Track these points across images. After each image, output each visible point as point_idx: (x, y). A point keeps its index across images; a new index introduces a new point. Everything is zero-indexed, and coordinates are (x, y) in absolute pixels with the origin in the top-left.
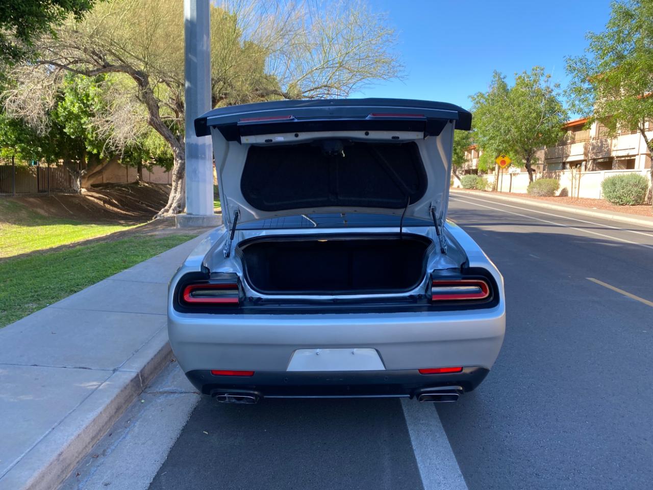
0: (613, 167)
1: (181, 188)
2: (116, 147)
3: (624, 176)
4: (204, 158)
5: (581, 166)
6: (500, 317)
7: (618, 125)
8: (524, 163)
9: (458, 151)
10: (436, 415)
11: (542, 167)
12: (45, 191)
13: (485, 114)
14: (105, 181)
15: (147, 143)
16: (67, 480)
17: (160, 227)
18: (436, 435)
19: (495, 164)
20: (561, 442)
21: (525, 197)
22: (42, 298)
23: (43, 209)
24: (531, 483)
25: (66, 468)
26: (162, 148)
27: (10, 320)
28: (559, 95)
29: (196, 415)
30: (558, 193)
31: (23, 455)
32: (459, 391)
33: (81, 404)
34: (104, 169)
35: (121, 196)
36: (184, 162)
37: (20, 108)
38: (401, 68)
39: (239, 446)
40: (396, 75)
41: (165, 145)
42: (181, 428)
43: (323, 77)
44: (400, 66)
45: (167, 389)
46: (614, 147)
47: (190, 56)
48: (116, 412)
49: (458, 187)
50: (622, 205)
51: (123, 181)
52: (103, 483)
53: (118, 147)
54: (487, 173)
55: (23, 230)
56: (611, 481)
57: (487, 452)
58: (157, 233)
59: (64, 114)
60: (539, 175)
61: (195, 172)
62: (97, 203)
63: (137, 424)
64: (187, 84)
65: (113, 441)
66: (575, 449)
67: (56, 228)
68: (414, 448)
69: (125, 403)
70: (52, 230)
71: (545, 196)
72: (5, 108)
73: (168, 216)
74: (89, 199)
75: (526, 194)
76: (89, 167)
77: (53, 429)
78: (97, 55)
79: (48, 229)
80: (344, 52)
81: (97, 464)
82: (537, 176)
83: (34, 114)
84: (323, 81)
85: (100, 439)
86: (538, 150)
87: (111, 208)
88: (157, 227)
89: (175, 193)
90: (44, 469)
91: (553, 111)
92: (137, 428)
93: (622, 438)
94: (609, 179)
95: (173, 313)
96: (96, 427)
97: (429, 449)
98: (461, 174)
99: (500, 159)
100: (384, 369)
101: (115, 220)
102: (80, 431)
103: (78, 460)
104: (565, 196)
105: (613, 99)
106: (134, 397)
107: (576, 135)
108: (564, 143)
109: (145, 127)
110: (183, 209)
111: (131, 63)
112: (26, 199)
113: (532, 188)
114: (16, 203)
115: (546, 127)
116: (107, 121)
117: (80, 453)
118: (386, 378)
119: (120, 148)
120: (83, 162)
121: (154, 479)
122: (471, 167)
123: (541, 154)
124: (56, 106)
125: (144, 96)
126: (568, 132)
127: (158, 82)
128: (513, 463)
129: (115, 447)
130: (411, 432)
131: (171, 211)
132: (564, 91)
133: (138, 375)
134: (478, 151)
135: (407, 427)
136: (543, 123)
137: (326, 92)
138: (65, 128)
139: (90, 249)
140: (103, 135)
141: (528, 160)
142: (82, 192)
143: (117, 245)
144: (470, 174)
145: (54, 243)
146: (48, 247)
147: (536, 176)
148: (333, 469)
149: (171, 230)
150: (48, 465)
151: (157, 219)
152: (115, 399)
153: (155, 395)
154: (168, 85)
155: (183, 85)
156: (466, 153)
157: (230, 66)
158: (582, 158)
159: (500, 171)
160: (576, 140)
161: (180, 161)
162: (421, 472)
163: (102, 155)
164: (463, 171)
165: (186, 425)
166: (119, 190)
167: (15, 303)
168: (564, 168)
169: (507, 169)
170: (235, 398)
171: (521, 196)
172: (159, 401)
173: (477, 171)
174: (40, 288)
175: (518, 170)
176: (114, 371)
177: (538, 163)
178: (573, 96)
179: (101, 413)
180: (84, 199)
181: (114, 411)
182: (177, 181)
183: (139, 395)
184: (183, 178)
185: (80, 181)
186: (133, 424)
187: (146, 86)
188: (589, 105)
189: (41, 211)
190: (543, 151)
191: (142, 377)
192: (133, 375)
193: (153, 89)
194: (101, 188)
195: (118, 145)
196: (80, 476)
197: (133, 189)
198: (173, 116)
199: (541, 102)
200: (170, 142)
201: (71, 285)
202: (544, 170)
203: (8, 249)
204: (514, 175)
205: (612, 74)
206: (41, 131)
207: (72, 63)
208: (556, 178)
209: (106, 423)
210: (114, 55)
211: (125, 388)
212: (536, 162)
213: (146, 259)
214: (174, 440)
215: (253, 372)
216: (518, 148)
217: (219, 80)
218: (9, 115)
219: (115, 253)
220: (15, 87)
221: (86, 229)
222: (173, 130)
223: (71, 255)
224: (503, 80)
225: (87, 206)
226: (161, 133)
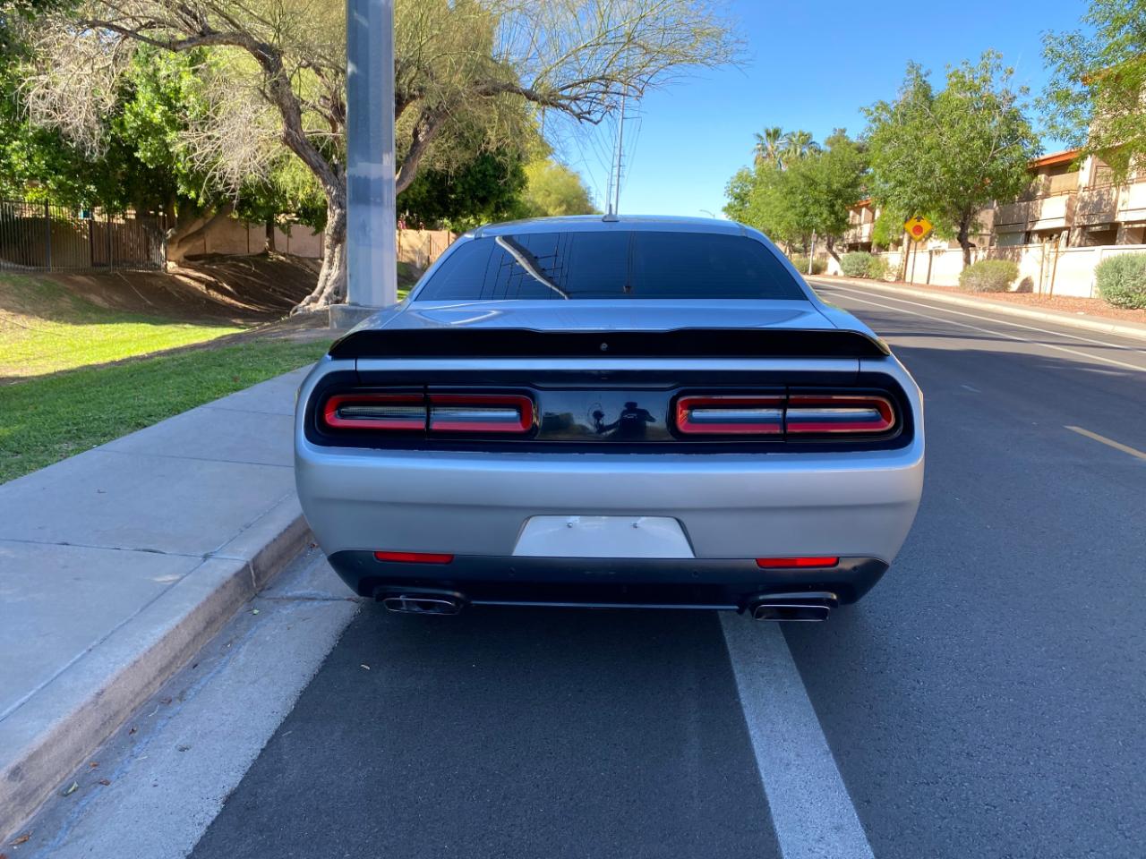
0: (1117, 241)
1: (341, 260)
2: (227, 184)
3: (1137, 256)
4: (380, 204)
5: (1059, 236)
6: (913, 466)
7: (1132, 162)
8: (957, 233)
9: (837, 208)
10: (786, 649)
11: (987, 239)
12: (104, 265)
13: (888, 141)
14: (209, 251)
15: (281, 180)
16: (113, 739)
17: (302, 327)
18: (784, 683)
19: (904, 233)
20: (1015, 699)
21: (954, 291)
22: (84, 434)
23: (100, 295)
24: (958, 768)
25: (111, 718)
26: (308, 189)
27: (26, 468)
28: (1026, 106)
29: (349, 638)
30: (1014, 286)
31: (31, 693)
32: (830, 602)
33: (141, 611)
34: (206, 226)
35: (238, 277)
36: (345, 212)
37: (55, 110)
38: (741, 47)
39: (425, 691)
40: (729, 58)
41: (314, 183)
42: (322, 658)
43: (596, 60)
44: (737, 42)
45: (298, 593)
46: (1123, 205)
47: (355, 14)
48: (205, 628)
49: (836, 274)
50: (1131, 308)
51: (241, 251)
52: (176, 747)
53: (230, 184)
54: (887, 250)
55: (66, 331)
56: (1108, 769)
57: (876, 715)
58: (296, 336)
59: (135, 125)
60: (982, 255)
61: (364, 227)
62: (196, 289)
63: (244, 650)
64: (351, 68)
65: (199, 676)
66: (1040, 712)
67: (123, 328)
68: (743, 703)
69: (222, 614)
70: (116, 331)
71: (990, 290)
72: (28, 109)
73: (318, 308)
74: (179, 280)
75: (957, 287)
76: (180, 224)
77: (90, 650)
78: (189, 13)
79: (109, 330)
80: (636, 15)
81: (169, 715)
82: (979, 255)
83: (78, 120)
84: (597, 68)
85: (176, 673)
86: (982, 209)
87: (220, 297)
88: (296, 326)
89: (330, 268)
90: (67, 718)
91: (1013, 137)
92: (242, 655)
93: (1128, 697)
94: (1110, 261)
95: (303, 443)
96: (169, 651)
97: (771, 707)
98: (842, 251)
99: (913, 223)
100: (692, 556)
101: (227, 318)
102: (137, 656)
103: (132, 706)
104: (1028, 292)
105: (1126, 113)
106: (240, 603)
107: (1053, 182)
108: (1030, 197)
109: (277, 149)
110: (344, 297)
111: (250, 29)
112: (70, 277)
113: (968, 276)
114: (53, 283)
115: (999, 165)
116: (209, 138)
117: (138, 694)
118: (695, 573)
119: (233, 186)
120: (171, 214)
121: (269, 742)
122: (860, 238)
123: (986, 217)
124: (119, 108)
125: (273, 90)
126: (1039, 176)
127: (300, 66)
128: (925, 734)
129: (203, 687)
130: (738, 677)
131: (322, 300)
132: (1036, 101)
133: (247, 566)
134: (872, 209)
135: (731, 667)
136: (993, 159)
137: (602, 88)
138: (136, 149)
139: (177, 361)
140: (203, 162)
141: (963, 226)
142: (168, 268)
143: (225, 354)
144: (857, 250)
145: (119, 354)
146: (108, 360)
147: (976, 257)
148: (594, 735)
149: (322, 331)
150: (76, 711)
151: (297, 313)
152: (204, 604)
153: (277, 602)
154: (318, 71)
155: (344, 72)
156: (851, 213)
157: (429, 36)
158: (1062, 223)
159: (913, 246)
160: (1051, 191)
161: (338, 211)
162: (755, 745)
163: (201, 201)
164: (845, 246)
165: (331, 653)
166: (234, 266)
167: (37, 442)
168: (1028, 240)
169: (923, 243)
170: (419, 604)
171: (948, 291)
172: (285, 612)
173: (870, 246)
174: (83, 418)
175: (945, 245)
176: (206, 557)
177: (980, 232)
178: (1052, 107)
179: (177, 627)
180: (172, 280)
181: (202, 625)
182: (332, 247)
183: (250, 600)
184: (344, 241)
185: (165, 248)
186: (236, 650)
187: (277, 72)
188: (1081, 124)
189: (97, 300)
190: (991, 212)
191: (254, 569)
192: (239, 565)
193: (290, 79)
194: (202, 262)
195: (229, 181)
196: (136, 734)
197: (257, 264)
198: (327, 131)
199: (993, 119)
200: (320, 176)
201: (137, 415)
202: (991, 245)
203: (39, 363)
204: (936, 253)
205: (1128, 66)
206: (91, 151)
207: (145, 26)
208: (1012, 259)
209: (187, 645)
210: (221, 14)
211: (224, 587)
212: (978, 230)
213: (273, 377)
214: (308, 679)
215: (451, 556)
216: (945, 204)
217: (409, 64)
218: (35, 124)
219: (220, 365)
220: (44, 72)
221: (174, 332)
222: (326, 155)
223: (143, 370)
224: (924, 78)
225: (177, 292)
226: (304, 160)
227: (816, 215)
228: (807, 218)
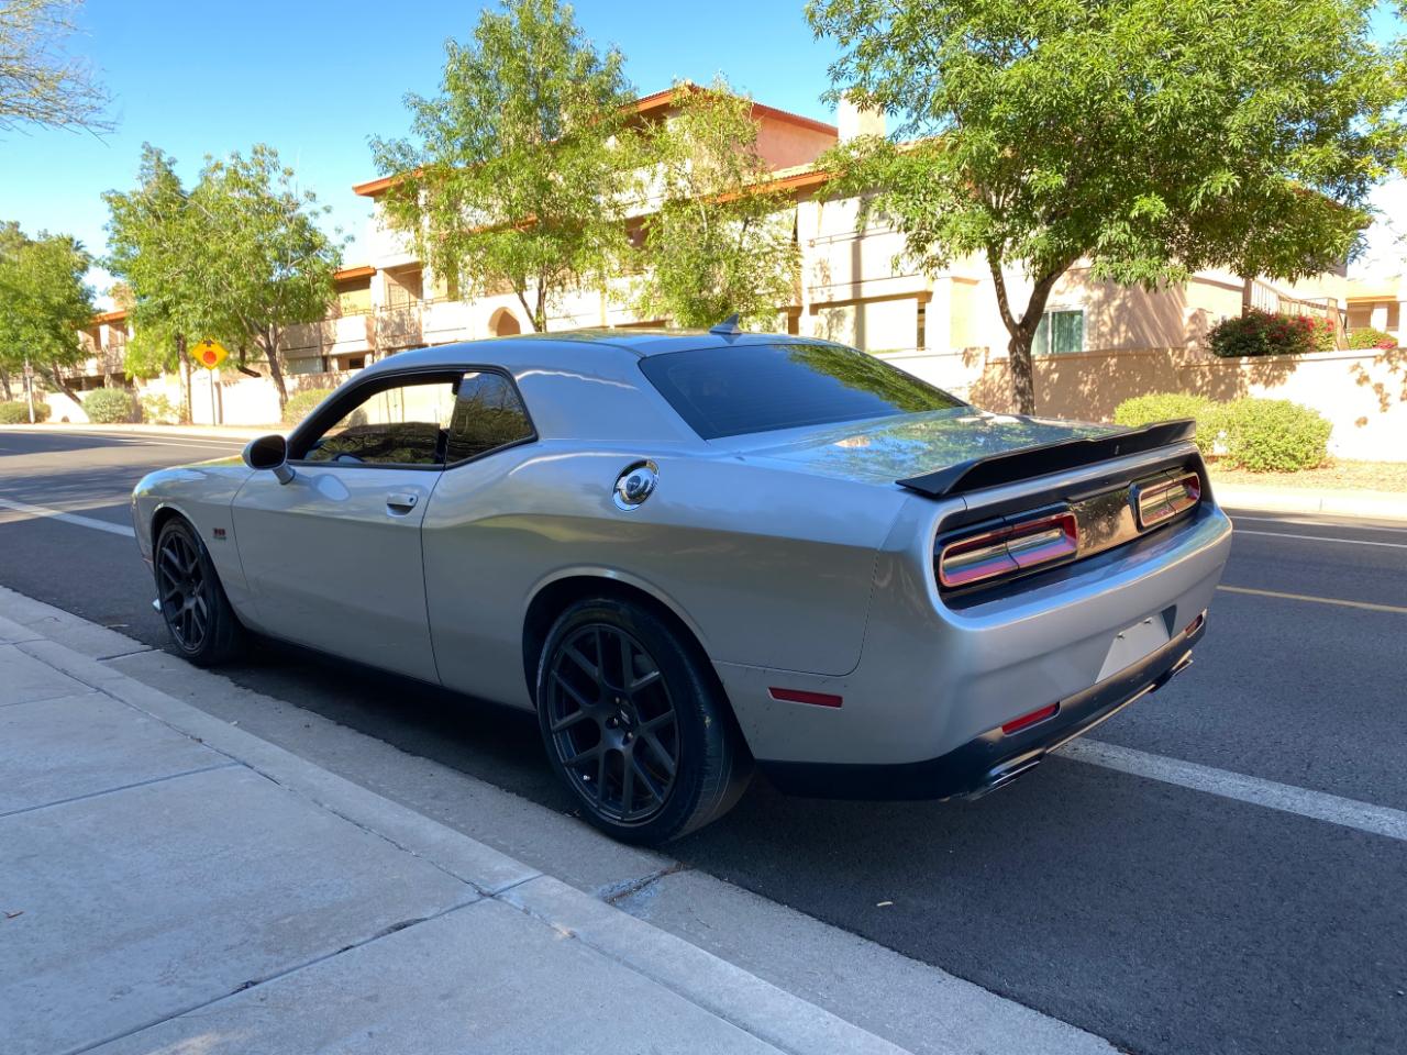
9: (63, 330)
28: (314, 214)
46: (427, 325)
91: (310, 247)
99: (201, 348)
100: (1168, 639)
107: (343, 301)
108: (320, 317)
158: (363, 346)
160: (343, 310)
168: (327, 367)
176: (491, 895)
204: (225, 385)
215: (1058, 705)
224: (168, 168)
227: (32, 340)
228: (19, 345)
